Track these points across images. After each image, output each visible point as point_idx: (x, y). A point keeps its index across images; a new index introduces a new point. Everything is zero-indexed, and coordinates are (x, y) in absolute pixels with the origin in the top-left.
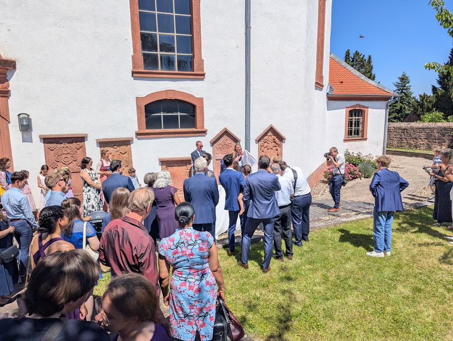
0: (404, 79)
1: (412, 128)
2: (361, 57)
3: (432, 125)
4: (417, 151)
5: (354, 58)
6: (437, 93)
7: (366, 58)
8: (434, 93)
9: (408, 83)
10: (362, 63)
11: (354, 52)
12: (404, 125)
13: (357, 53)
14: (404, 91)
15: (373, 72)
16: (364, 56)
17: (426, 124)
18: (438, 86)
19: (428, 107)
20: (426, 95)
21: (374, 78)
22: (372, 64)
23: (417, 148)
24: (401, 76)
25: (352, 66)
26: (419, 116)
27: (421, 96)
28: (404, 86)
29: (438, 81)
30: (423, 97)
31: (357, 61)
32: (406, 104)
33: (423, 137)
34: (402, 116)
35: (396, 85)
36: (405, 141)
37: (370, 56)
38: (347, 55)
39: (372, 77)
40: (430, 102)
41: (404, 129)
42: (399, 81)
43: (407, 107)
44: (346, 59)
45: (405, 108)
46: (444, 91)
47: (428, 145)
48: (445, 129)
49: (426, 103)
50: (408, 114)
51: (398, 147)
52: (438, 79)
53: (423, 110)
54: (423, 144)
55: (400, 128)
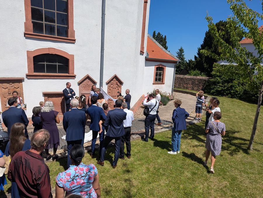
0: (181, 51)
1: (185, 78)
2: (161, 36)
3: (195, 77)
4: (187, 91)
5: (157, 36)
6: (197, 60)
7: (164, 37)
8: (195, 59)
9: (183, 52)
10: (161, 40)
11: (158, 33)
12: (182, 76)
13: (159, 34)
14: (181, 57)
15: (167, 45)
16: (162, 35)
17: (192, 77)
18: (197, 56)
19: (192, 67)
20: (192, 60)
21: (167, 48)
22: (166, 40)
23: (187, 89)
24: (180, 48)
25: (157, 40)
26: (188, 71)
27: (189, 61)
28: (181, 54)
29: (198, 53)
30: (191, 61)
31: (159, 38)
32: (181, 64)
33: (190, 83)
34: (179, 70)
35: (177, 53)
36: (182, 85)
37: (165, 36)
38: (154, 34)
39: (166, 48)
40: (193, 64)
41: (182, 79)
42: (179, 51)
43: (182, 65)
44: (153, 36)
45: (181, 66)
46: (200, 59)
47: (192, 87)
48: (201, 80)
49: (191, 65)
50: (182, 69)
51: (178, 88)
52: (198, 52)
53: (190, 69)
54: (190, 87)
55: (180, 78)
